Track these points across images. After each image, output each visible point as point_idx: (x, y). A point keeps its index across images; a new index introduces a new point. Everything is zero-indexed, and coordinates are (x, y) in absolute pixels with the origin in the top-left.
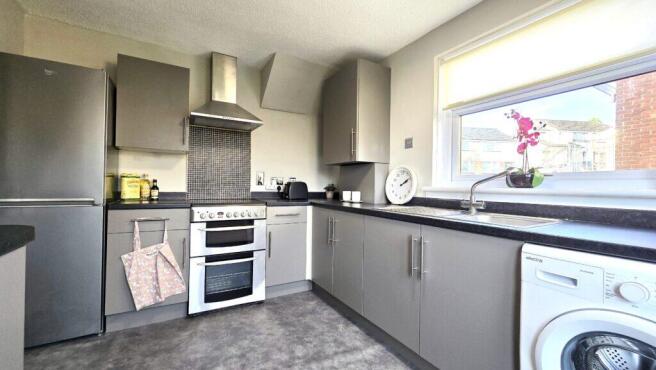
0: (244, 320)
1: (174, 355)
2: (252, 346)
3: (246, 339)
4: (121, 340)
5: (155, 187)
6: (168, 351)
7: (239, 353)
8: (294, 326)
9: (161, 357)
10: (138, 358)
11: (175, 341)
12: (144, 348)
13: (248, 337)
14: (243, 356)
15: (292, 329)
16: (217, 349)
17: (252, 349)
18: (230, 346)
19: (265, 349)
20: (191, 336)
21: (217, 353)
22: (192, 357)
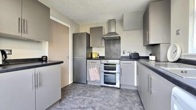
0: (111, 91)
1: (93, 92)
2: (107, 97)
3: (107, 95)
4: (88, 86)
5: (98, 55)
6: (93, 91)
7: (103, 98)
8: (122, 98)
9: (91, 92)
10: (87, 90)
11: (95, 90)
12: (90, 89)
13: (108, 95)
14: (104, 99)
15: (121, 98)
16: (100, 95)
17: (107, 98)
18: (103, 95)
19: (109, 100)
20: (98, 90)
21: (99, 95)
22: (95, 94)
